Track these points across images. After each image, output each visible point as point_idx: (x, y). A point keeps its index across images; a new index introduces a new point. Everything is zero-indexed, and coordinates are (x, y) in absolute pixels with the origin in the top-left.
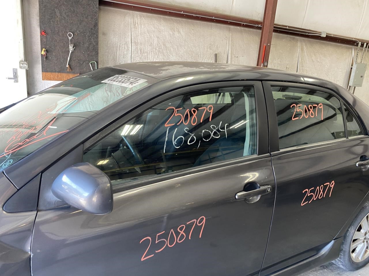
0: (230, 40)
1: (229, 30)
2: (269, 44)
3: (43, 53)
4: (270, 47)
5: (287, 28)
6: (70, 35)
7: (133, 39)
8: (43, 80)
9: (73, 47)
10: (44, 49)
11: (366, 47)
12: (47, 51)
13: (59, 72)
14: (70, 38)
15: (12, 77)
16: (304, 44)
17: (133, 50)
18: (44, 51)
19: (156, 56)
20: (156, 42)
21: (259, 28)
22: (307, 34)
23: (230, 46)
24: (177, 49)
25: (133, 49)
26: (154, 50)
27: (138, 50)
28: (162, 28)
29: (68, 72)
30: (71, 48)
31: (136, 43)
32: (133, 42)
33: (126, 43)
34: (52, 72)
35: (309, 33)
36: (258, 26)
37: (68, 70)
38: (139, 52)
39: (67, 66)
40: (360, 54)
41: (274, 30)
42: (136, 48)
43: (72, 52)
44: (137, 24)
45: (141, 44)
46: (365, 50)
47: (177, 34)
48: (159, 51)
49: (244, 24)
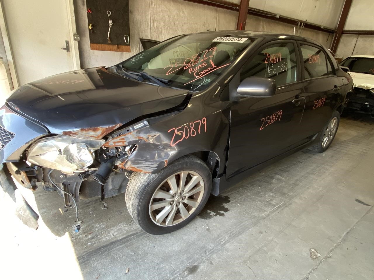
0: (217, 19)
1: (217, 11)
2: (245, 23)
3: (90, 27)
4: (245, 25)
5: (256, 10)
6: (109, 13)
7: (151, 17)
8: (91, 50)
9: (112, 23)
10: (91, 25)
11: (303, 26)
12: (93, 26)
13: (102, 43)
14: (109, 15)
15: (66, 48)
16: (264, 23)
17: (151, 27)
18: (91, 26)
19: (168, 32)
20: (167, 20)
21: (238, 10)
22: (267, 15)
23: (217, 24)
24: (182, 26)
25: (151, 25)
26: (166, 26)
27: (155, 26)
28: (171, 8)
29: (109, 44)
30: (110, 23)
31: (154, 21)
32: (151, 19)
33: (147, 21)
34: (97, 43)
35: (269, 14)
36: (236, 8)
37: (109, 42)
38: (156, 28)
39: (108, 39)
40: (299, 31)
41: (248, 12)
42: (154, 25)
43: (111, 27)
44: (154, 5)
45: (157, 21)
46: (302, 29)
47: (182, 14)
48: (170, 27)
49: (226, 7)
